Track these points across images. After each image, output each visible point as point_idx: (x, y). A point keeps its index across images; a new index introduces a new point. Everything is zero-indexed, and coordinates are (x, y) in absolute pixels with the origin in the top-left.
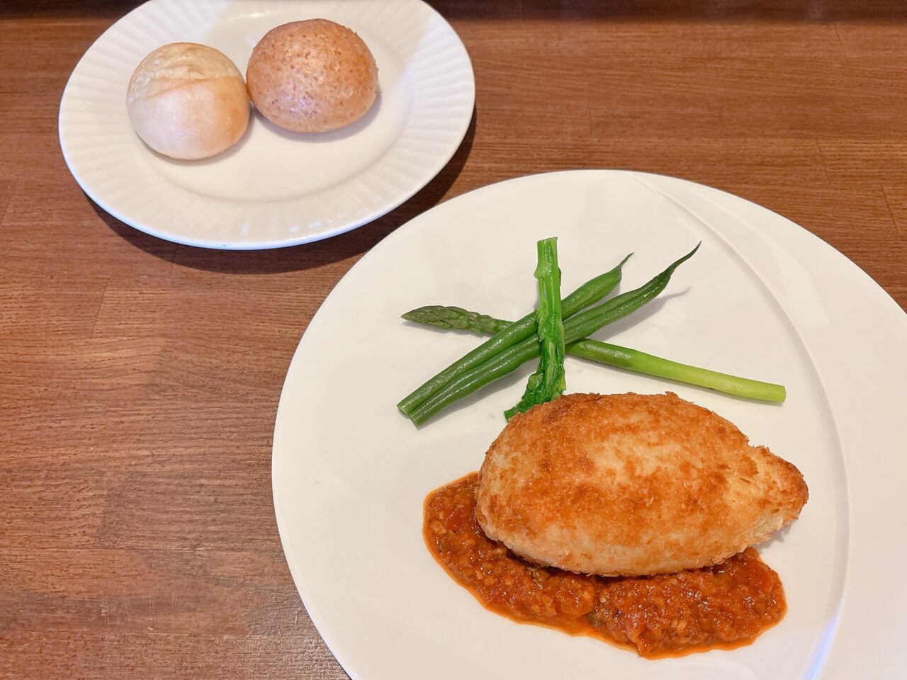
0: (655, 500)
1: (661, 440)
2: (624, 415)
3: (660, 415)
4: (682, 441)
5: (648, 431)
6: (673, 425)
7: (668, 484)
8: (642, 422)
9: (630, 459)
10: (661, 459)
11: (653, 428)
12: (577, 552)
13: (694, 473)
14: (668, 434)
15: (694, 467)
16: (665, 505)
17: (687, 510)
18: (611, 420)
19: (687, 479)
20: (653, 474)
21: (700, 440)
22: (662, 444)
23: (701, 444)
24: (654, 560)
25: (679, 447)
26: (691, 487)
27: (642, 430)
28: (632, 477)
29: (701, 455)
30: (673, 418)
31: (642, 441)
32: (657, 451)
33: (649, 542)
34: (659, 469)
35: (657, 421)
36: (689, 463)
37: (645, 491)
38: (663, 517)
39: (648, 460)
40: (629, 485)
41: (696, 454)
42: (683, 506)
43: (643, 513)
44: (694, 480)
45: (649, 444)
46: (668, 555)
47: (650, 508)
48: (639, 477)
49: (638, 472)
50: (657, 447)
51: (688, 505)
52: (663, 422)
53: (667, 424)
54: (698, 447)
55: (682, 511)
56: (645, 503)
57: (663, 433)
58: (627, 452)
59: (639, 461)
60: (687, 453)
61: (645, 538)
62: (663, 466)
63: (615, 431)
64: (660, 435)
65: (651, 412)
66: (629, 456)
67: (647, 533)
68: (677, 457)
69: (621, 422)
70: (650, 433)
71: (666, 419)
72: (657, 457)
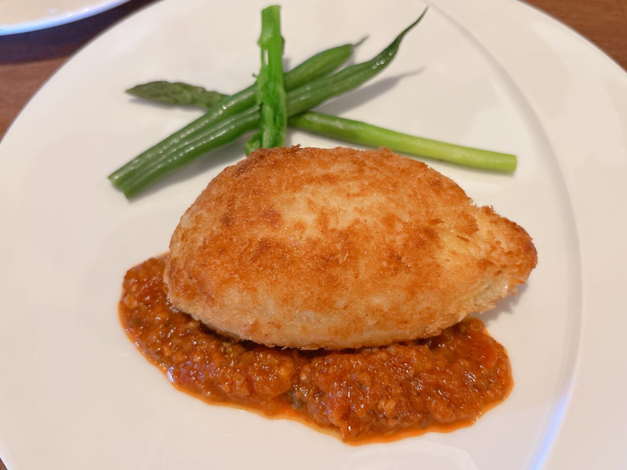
0: (349, 257)
1: (363, 190)
2: (324, 165)
3: (365, 165)
4: (388, 192)
5: (349, 180)
6: (378, 175)
7: (367, 238)
8: (343, 171)
9: (324, 211)
10: (360, 211)
11: (355, 178)
12: (264, 320)
13: (399, 227)
14: (372, 184)
15: (400, 220)
16: (362, 263)
17: (389, 269)
18: (307, 171)
19: (389, 233)
20: (349, 228)
21: (410, 191)
22: (364, 195)
23: (409, 196)
24: (356, 329)
25: (383, 198)
26: (394, 241)
27: (341, 180)
28: (325, 230)
29: (410, 207)
30: (380, 169)
31: (339, 191)
32: (356, 203)
33: (345, 308)
34: (357, 222)
35: (361, 171)
36: (394, 216)
37: (339, 246)
38: (361, 277)
39: (345, 211)
40: (319, 240)
41: (403, 206)
42: (385, 264)
43: (336, 271)
44: (398, 234)
45: (348, 195)
46: (371, 322)
47: (344, 266)
48: (333, 230)
49: (332, 225)
50: (357, 199)
51: (389, 263)
52: (367, 172)
53: (373, 174)
54: (406, 199)
55: (382, 268)
56: (337, 260)
57: (366, 183)
58: (321, 203)
59: (334, 213)
60: (393, 205)
61: (341, 303)
62: (362, 219)
63: (311, 180)
64: (363, 184)
65: (355, 163)
66: (323, 207)
67: (341, 296)
68: (379, 208)
69: (320, 171)
70: (351, 183)
71: (371, 169)
72: (356, 209)
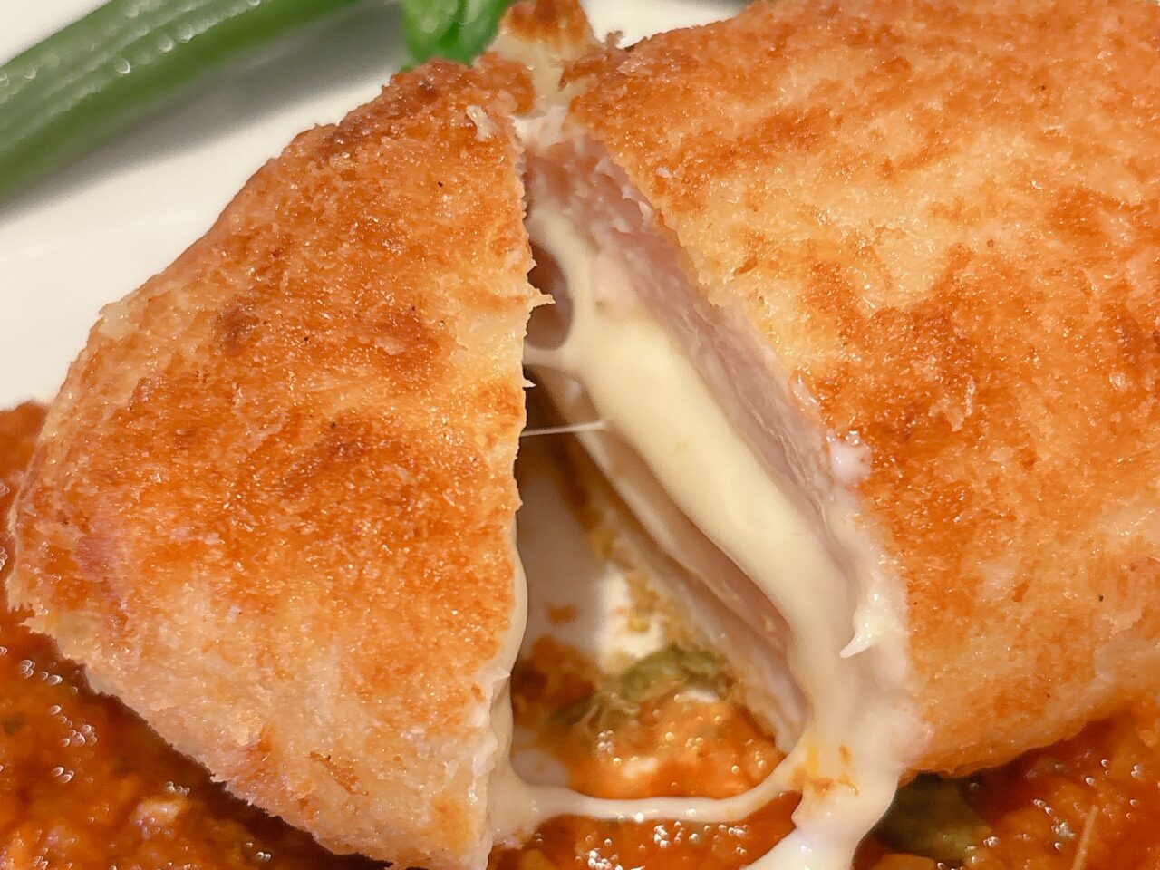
0: (983, 396)
1: (932, 135)
2: (747, 85)
3: (898, 40)
4: (1027, 114)
5: (866, 115)
6: (968, 64)
7: (1021, 306)
8: (832, 87)
9: (822, 256)
10: (955, 216)
11: (887, 100)
13: (1119, 230)
14: (957, 104)
15: (1111, 204)
17: (1142, 395)
18: (694, 125)
19: (1094, 262)
20: (940, 287)
22: (947, 151)
25: (1018, 141)
26: (1124, 287)
27: (839, 120)
28: (852, 326)
29: (1124, 150)
33: (1019, 593)
34: (960, 257)
35: (897, 66)
36: (1083, 195)
37: (929, 368)
38: (1044, 457)
51: (1135, 371)
52: (921, 65)
53: (943, 65)
54: (1098, 121)
56: (942, 420)
57: (935, 104)
59: (862, 251)
60: (1062, 157)
61: (997, 578)
62: (975, 241)
63: (724, 158)
64: (924, 117)
65: (858, 40)
66: (811, 246)
67: (996, 551)
68: (1022, 184)
69: (740, 115)
70: (879, 123)
71: (930, 47)
72: (936, 211)
